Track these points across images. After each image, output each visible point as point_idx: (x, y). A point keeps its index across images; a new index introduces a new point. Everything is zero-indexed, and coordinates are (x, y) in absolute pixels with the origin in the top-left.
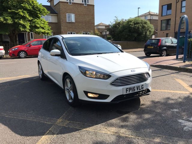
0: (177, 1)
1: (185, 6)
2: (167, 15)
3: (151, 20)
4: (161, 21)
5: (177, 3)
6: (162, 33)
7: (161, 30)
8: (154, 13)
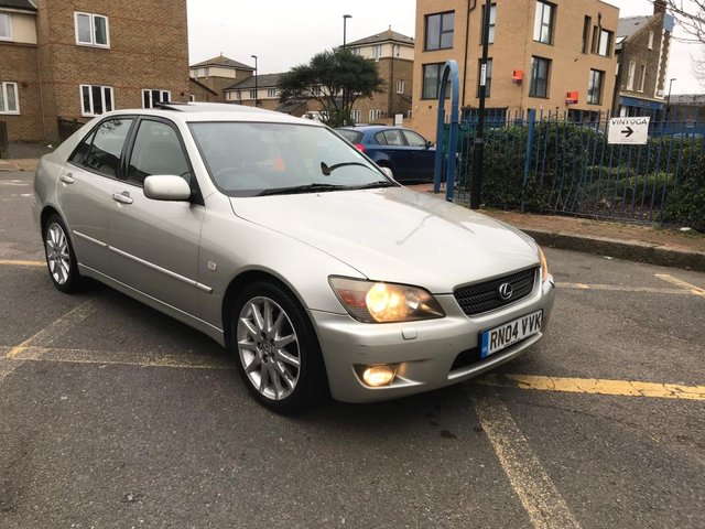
0: (472, 6)
1: (493, 25)
2: (440, 49)
3: (392, 59)
4: (424, 66)
5: (471, 14)
6: (427, 107)
7: (424, 98)
8: (406, 38)
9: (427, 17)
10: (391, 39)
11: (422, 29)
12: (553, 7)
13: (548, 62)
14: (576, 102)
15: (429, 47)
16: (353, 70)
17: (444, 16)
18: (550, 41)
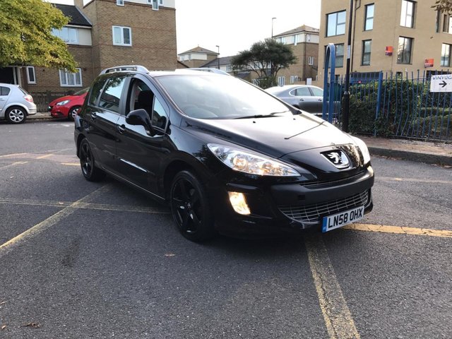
0: (358, 6)
1: (372, 18)
2: (337, 35)
3: (305, 43)
4: (325, 47)
8: (314, 29)
9: (327, 15)
10: (303, 30)
11: (325, 23)
12: (414, 3)
13: (411, 40)
14: (432, 66)
15: (329, 34)
16: (276, 52)
17: (339, 14)
18: (412, 26)
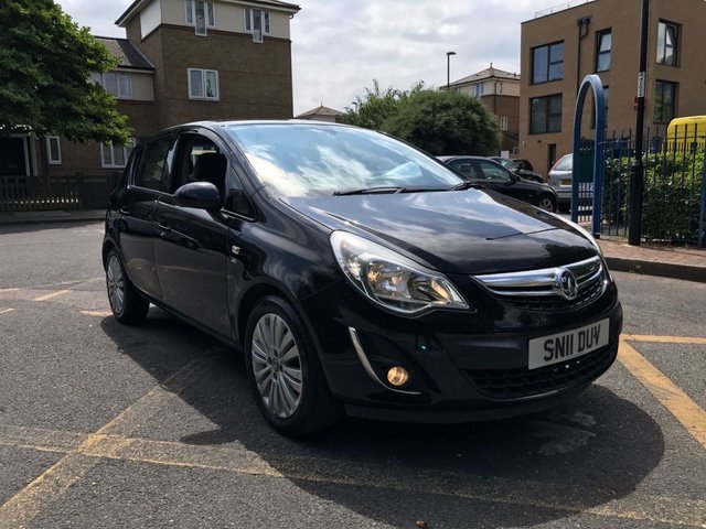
0: (583, 34)
1: (609, 51)
2: (548, 81)
3: (495, 95)
4: (531, 99)
5: (584, 41)
6: (536, 142)
7: (532, 132)
8: (508, 74)
9: (533, 49)
10: (494, 77)
11: (529, 63)
12: (677, 27)
13: (675, 85)
15: (536, 80)
17: (552, 47)
18: (674, 63)
